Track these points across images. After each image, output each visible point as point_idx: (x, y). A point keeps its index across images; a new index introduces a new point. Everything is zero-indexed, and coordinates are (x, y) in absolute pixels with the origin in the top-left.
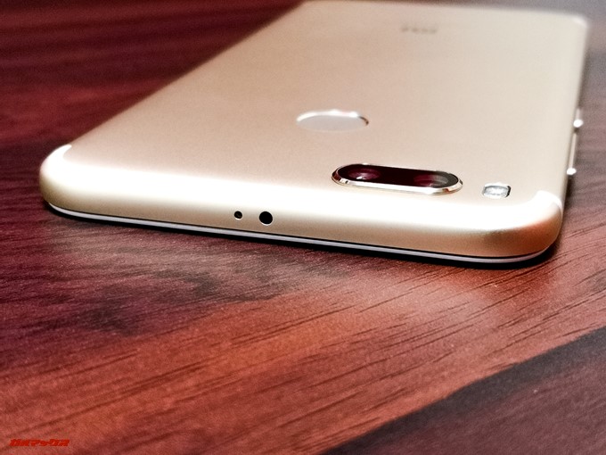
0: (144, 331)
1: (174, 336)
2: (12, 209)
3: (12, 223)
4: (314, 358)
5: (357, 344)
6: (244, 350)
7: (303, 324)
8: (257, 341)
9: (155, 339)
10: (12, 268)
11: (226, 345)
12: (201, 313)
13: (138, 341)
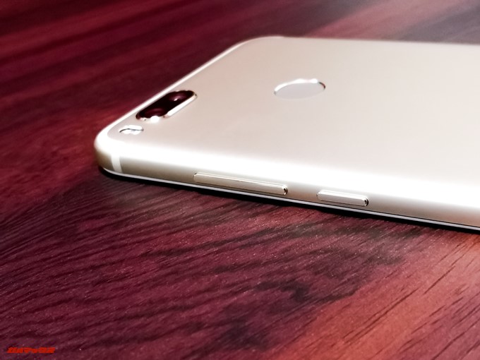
0: (276, 344)
1: (299, 343)
2: (113, 248)
3: (122, 261)
4: (411, 343)
5: (437, 323)
6: (356, 347)
7: (388, 314)
8: (362, 336)
9: (285, 349)
10: (144, 305)
11: (341, 344)
12: (308, 319)
13: (275, 353)
